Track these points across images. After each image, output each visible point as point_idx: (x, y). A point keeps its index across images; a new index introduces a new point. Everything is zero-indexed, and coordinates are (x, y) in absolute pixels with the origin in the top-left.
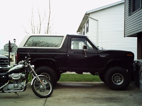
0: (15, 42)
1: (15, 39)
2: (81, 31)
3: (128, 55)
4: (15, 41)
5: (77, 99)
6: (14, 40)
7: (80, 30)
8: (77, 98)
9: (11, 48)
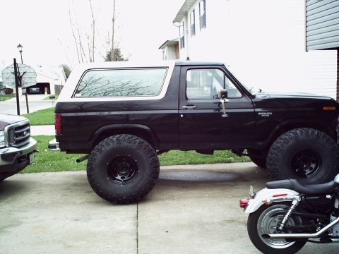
0: (21, 51)
1: (20, 46)
2: (184, 20)
3: (325, 108)
4: (20, 49)
5: (207, 226)
6: (18, 47)
7: (182, 19)
8: (207, 224)
9: (21, 77)
